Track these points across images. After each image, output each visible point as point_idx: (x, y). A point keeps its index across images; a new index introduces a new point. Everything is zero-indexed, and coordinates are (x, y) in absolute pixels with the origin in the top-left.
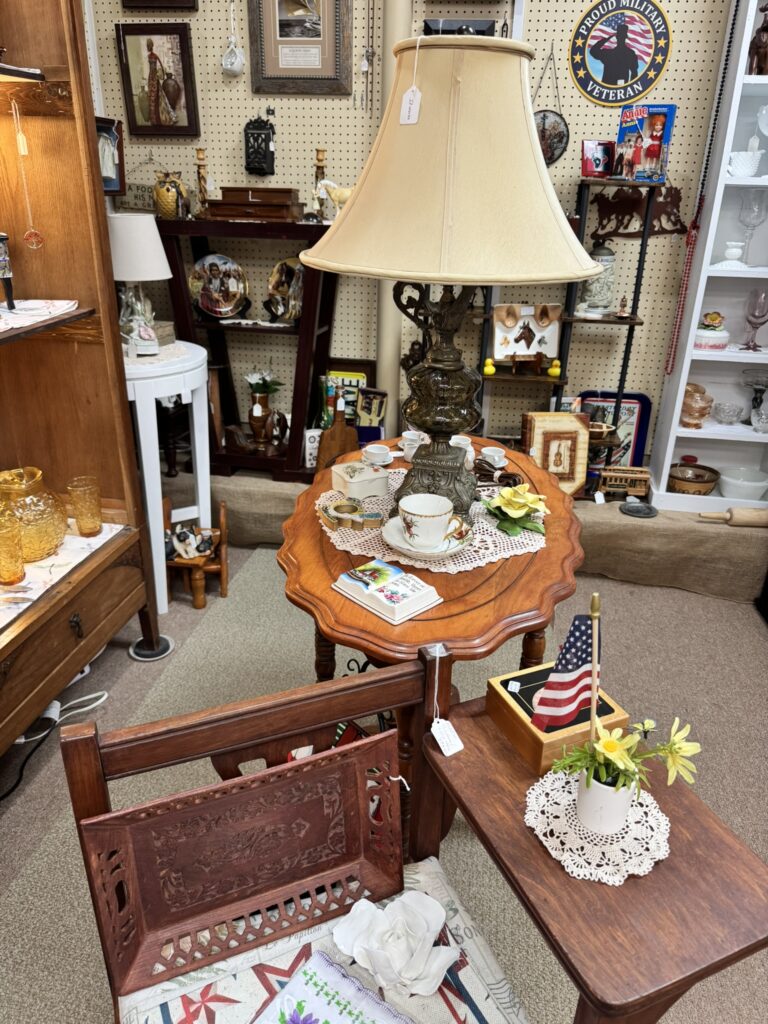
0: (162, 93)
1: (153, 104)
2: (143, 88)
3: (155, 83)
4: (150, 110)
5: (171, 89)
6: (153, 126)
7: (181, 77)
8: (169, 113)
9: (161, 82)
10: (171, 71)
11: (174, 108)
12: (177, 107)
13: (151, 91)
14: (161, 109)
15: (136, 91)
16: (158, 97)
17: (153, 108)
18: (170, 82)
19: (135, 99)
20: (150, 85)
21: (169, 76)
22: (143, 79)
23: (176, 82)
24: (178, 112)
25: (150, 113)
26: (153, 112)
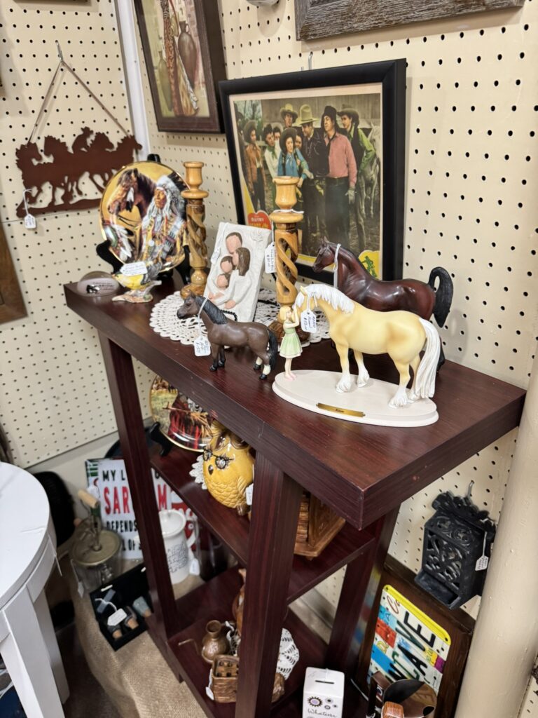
0: (179, 61)
1: (173, 81)
2: (161, 52)
3: (171, 42)
4: (171, 92)
5: (187, 52)
6: (177, 117)
7: (195, 26)
8: (189, 95)
9: (177, 39)
10: (183, 17)
11: (193, 86)
12: (196, 83)
13: (169, 58)
14: (181, 89)
15: (156, 61)
16: (176, 67)
17: (173, 87)
18: (186, 38)
19: (156, 72)
20: (167, 48)
21: (183, 25)
22: (160, 38)
23: (190, 36)
24: (197, 92)
25: (172, 97)
26: (174, 94)
